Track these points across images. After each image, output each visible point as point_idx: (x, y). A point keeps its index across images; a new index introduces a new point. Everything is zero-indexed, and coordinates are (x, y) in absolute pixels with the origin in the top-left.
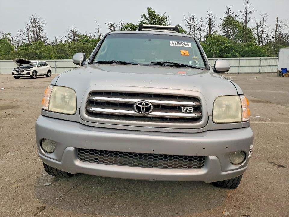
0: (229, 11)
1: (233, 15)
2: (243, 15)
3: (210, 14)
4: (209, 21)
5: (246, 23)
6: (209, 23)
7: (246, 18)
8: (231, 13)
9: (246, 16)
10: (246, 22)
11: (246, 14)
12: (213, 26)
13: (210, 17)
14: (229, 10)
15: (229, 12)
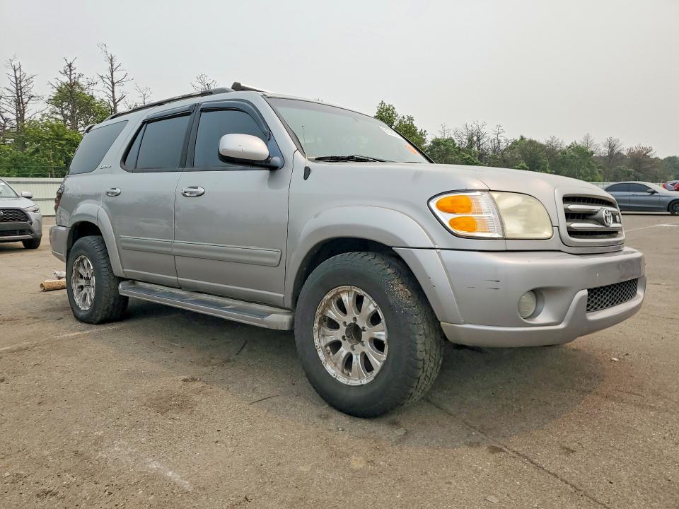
0: (71, 70)
1: (82, 81)
2: (106, 85)
3: (17, 67)
4: (17, 84)
5: (115, 104)
6: (17, 90)
7: (113, 92)
8: (77, 76)
9: (113, 88)
10: (114, 100)
11: (113, 84)
12: (30, 97)
13: (18, 76)
14: (70, 66)
15: (73, 72)
